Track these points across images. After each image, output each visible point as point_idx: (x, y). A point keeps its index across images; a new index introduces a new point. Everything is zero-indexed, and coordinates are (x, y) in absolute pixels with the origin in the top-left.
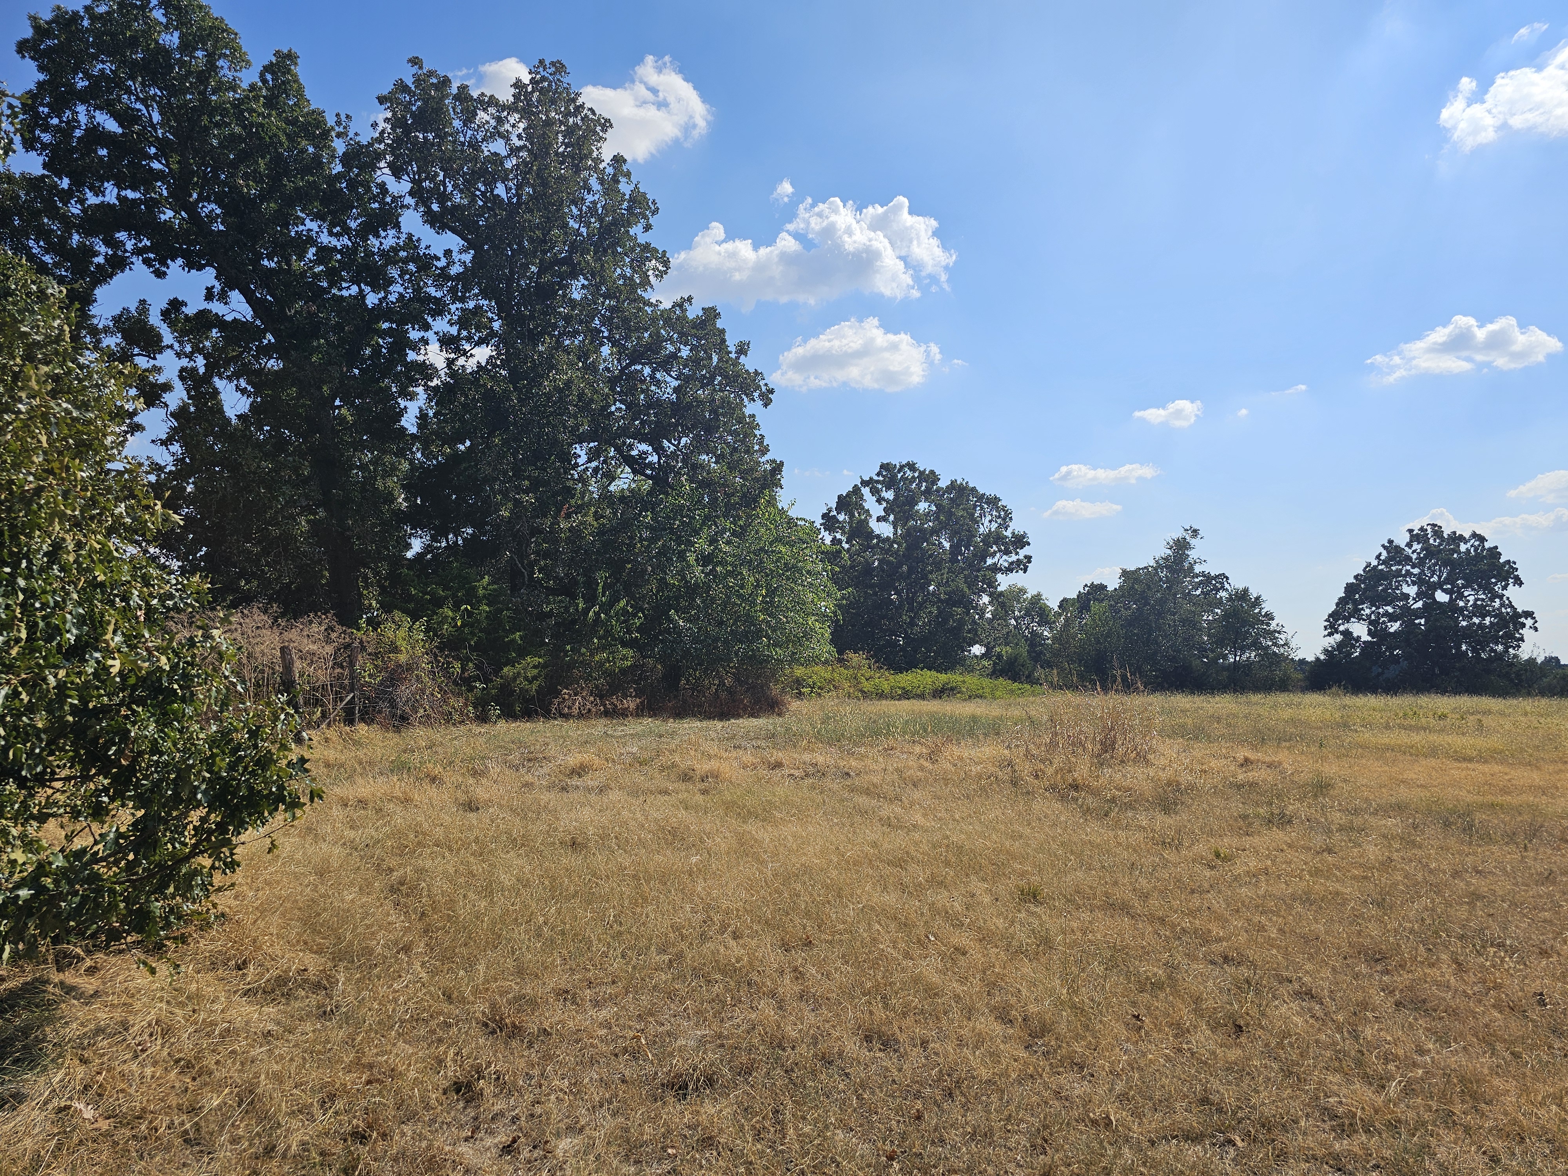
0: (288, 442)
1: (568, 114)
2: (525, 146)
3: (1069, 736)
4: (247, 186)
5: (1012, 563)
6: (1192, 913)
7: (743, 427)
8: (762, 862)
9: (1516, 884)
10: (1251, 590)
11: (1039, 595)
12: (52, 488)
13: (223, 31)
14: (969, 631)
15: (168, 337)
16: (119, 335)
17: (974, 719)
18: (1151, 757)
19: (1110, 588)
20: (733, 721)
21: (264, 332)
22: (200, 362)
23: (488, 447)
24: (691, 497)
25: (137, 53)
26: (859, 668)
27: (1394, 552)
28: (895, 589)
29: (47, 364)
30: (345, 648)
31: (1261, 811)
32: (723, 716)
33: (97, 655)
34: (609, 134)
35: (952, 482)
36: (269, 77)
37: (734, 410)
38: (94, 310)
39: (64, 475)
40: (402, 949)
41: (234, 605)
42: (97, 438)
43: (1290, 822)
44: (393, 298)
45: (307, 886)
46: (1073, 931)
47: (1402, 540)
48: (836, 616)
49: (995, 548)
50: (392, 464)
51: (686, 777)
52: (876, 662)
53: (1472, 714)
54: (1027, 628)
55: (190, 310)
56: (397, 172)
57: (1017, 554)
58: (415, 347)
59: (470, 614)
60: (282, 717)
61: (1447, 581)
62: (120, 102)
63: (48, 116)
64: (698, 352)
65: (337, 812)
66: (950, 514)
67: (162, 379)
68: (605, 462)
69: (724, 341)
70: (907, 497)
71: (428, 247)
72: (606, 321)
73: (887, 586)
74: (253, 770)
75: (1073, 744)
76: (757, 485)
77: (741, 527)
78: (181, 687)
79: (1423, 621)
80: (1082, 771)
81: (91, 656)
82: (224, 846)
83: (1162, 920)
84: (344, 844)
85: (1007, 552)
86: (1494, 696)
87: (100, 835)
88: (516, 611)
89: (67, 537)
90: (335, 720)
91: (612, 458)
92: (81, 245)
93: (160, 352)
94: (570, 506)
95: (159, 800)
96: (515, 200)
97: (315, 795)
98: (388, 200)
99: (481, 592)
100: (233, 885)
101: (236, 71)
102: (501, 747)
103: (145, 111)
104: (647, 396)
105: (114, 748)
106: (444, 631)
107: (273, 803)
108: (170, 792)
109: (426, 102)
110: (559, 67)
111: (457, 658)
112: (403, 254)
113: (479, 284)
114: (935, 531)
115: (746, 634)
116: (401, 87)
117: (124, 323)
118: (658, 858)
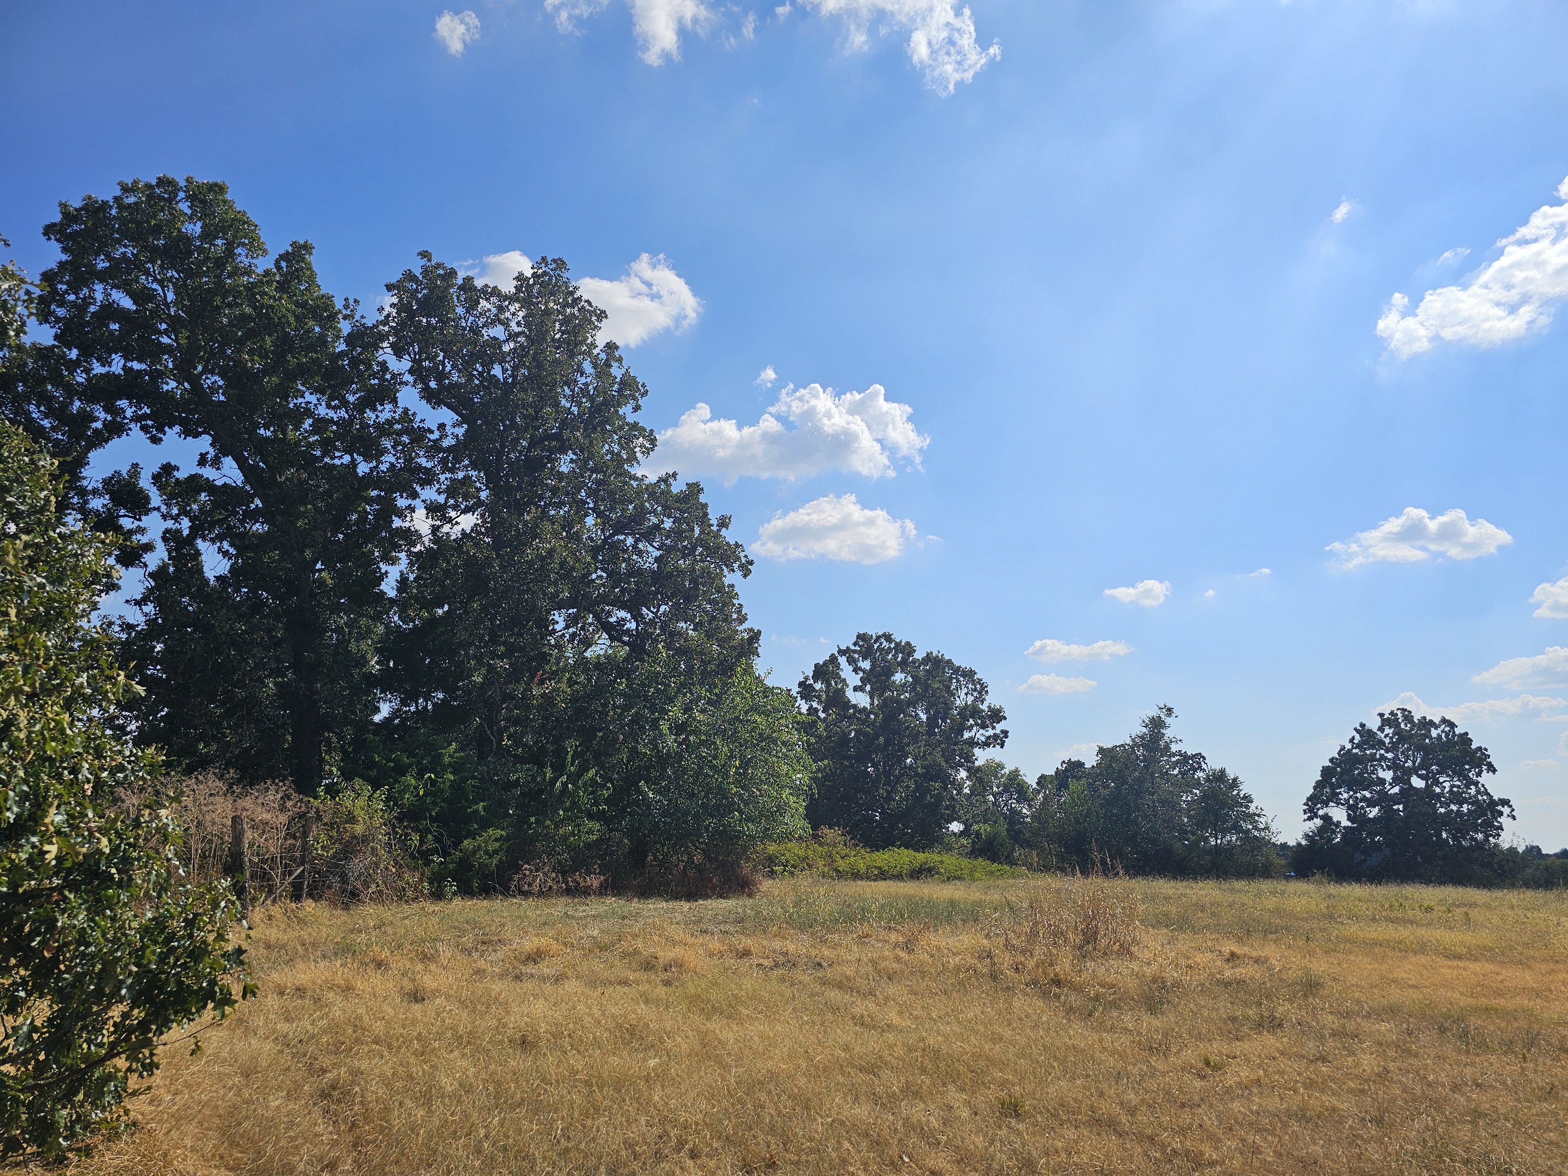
0: (265, 604)
1: (565, 305)
2: (523, 332)
3: (1050, 925)
4: (252, 360)
5: (989, 738)
6: (1183, 1131)
7: (722, 596)
8: (725, 1067)
9: (1518, 1100)
10: (1228, 771)
11: (1017, 771)
12: (14, 664)
13: (245, 223)
14: (947, 808)
15: (156, 499)
16: (107, 497)
17: (952, 903)
18: (1134, 949)
19: (1088, 765)
20: (701, 902)
21: (253, 496)
22: (185, 524)
23: (466, 612)
24: (667, 665)
25: (158, 240)
26: (835, 845)
27: (1366, 736)
28: (872, 761)
29: (28, 533)
30: (300, 818)
31: (1251, 1012)
32: (691, 896)
33: (34, 839)
34: (604, 323)
35: (928, 654)
36: (283, 264)
37: (714, 579)
38: (86, 472)
39: (27, 651)
40: (327, 1166)
41: (189, 771)
42: (69, 606)
43: (1280, 1025)
44: (384, 467)
45: (230, 1089)
46: (1057, 1151)
47: (1374, 724)
48: (810, 789)
49: (971, 721)
50: (368, 627)
51: (648, 966)
52: (851, 839)
53: (1458, 906)
54: (1005, 805)
55: (182, 475)
56: (398, 352)
57: (994, 728)
58: (401, 514)
59: (433, 782)
60: (223, 904)
61: (1421, 767)
62: (137, 282)
63: (66, 292)
64: (680, 524)
65: (272, 1001)
66: (926, 686)
67: (144, 540)
68: (583, 628)
69: (706, 514)
70: (883, 668)
71: (422, 421)
72: (591, 493)
73: (864, 758)
74: (186, 962)
75: (1055, 934)
76: (735, 654)
77: (716, 695)
78: (119, 871)
79: (1401, 807)
80: (1064, 965)
81: (28, 841)
82: (144, 1047)
83: (1151, 1139)
84: (277, 1039)
85: (984, 726)
86: (1478, 887)
87: (13, 1028)
88: (481, 780)
89: (21, 713)
90: (281, 896)
91: (590, 624)
92: (81, 411)
93: (147, 514)
94: (544, 673)
95: (80, 996)
96: (510, 380)
97: (248, 991)
98: (388, 376)
99: (447, 760)
100: (149, 1088)
101: (253, 258)
102: (454, 928)
103: (160, 291)
104: (628, 565)
105: (38, 939)
106: (405, 801)
107: (202, 1000)
108: (92, 987)
109: (431, 290)
110: (560, 264)
111: (416, 830)
112: (398, 427)
113: (470, 456)
114: (912, 703)
115: (717, 807)
116: (410, 276)
117: (113, 485)
118: (614, 1060)
